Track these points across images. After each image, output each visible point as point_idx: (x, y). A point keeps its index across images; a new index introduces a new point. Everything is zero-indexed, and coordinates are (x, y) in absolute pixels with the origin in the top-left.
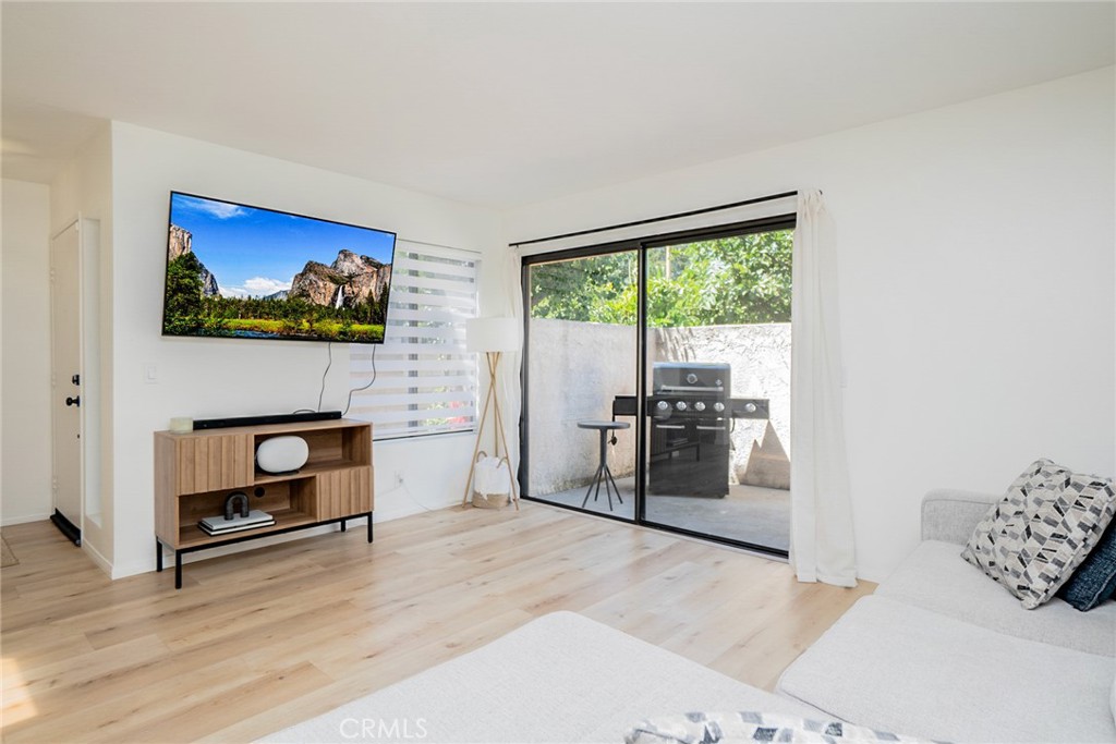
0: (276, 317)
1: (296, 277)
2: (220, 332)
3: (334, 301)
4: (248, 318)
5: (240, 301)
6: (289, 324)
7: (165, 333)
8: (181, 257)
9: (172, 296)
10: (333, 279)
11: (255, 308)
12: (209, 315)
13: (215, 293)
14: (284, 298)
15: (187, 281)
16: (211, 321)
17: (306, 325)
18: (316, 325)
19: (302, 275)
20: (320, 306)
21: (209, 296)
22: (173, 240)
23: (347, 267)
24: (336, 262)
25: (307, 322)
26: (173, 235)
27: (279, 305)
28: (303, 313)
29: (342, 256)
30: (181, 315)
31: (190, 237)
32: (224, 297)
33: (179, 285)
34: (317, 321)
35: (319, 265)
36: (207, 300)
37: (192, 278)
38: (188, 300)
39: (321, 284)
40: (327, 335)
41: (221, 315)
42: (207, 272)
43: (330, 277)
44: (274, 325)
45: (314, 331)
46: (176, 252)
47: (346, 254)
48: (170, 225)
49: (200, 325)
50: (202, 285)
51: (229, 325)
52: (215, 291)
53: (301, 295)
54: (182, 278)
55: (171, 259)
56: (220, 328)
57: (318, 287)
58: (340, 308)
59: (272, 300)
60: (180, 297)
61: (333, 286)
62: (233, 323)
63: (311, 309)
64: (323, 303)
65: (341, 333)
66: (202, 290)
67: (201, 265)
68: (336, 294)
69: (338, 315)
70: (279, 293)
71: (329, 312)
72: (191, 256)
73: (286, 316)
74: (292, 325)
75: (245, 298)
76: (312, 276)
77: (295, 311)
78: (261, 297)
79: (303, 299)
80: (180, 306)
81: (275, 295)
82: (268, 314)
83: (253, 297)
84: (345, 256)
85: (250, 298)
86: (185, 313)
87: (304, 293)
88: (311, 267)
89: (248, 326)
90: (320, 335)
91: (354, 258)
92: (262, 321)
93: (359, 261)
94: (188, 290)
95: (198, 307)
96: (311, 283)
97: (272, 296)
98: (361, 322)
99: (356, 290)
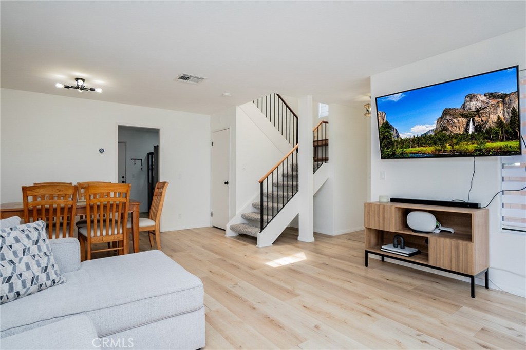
0: (430, 145)
1: (438, 120)
2: (403, 156)
3: (467, 130)
4: (415, 147)
5: (409, 139)
6: (437, 148)
7: (382, 158)
8: (383, 124)
9: (382, 141)
10: (464, 116)
11: (418, 141)
12: (397, 148)
13: (398, 137)
14: (433, 134)
15: (387, 134)
16: (399, 151)
17: (449, 148)
18: (456, 147)
19: (441, 118)
20: (457, 134)
21: (396, 139)
22: (379, 118)
23: (473, 105)
24: (464, 104)
25: (450, 145)
26: (379, 115)
27: (431, 138)
28: (446, 141)
29: (468, 99)
31: (385, 114)
32: (403, 138)
33: (384, 136)
34: (457, 144)
35: (451, 109)
36: (395, 141)
37: (388, 132)
38: (388, 142)
39: (455, 121)
40: (466, 152)
41: (402, 147)
42: (393, 128)
43: (460, 115)
44: (429, 149)
45: (455, 150)
46: (381, 122)
47: (471, 97)
48: (377, 112)
49: (394, 153)
50: (393, 134)
51: (406, 151)
52: (398, 136)
53: (443, 130)
54: (385, 133)
55: (380, 126)
56: (402, 153)
57: (454, 123)
58: (473, 134)
59: (426, 136)
60: (385, 141)
61: (464, 120)
62: (409, 150)
63: (451, 137)
64: (459, 132)
65: (476, 150)
66: (393, 136)
67: (391, 126)
68: (468, 125)
69: (472, 138)
70: (429, 131)
71: (465, 137)
72: (387, 123)
73: (435, 144)
74: (440, 148)
75: (412, 137)
76: (448, 117)
77: (440, 140)
78: (420, 135)
79: (444, 132)
80: (386, 145)
81: (427, 133)
82: (425, 144)
83: (416, 136)
84: (471, 98)
85: (414, 136)
86: (388, 148)
87: (444, 129)
88: (446, 112)
89: (415, 151)
90: (460, 153)
91: (479, 97)
92: (421, 148)
93: (483, 98)
94: (388, 138)
95: (392, 145)
96: (448, 122)
97: (425, 134)
98: (492, 140)
99: (484, 119)
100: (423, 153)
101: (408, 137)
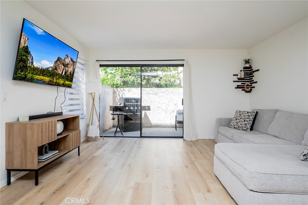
0: (48, 77)
1: (55, 62)
2: (31, 80)
3: (63, 72)
4: (40, 76)
5: (39, 68)
8: (24, 47)
9: (18, 63)
10: (63, 65)
11: (43, 72)
12: (29, 73)
13: (32, 64)
14: (50, 69)
15: (24, 57)
16: (29, 76)
18: (57, 80)
19: (56, 61)
20: (59, 74)
21: (30, 65)
22: (22, 39)
23: (67, 61)
24: (65, 59)
25: (55, 79)
26: (22, 37)
27: (49, 72)
28: (55, 76)
30: (20, 72)
31: (28, 39)
32: (35, 66)
33: (22, 59)
35: (61, 58)
36: (29, 66)
37: (26, 56)
38: (24, 66)
39: (60, 66)
40: (59, 84)
41: (33, 73)
42: (31, 55)
43: (63, 63)
44: (47, 79)
45: (56, 82)
46: (22, 44)
48: (22, 33)
49: (26, 77)
50: (29, 60)
51: (35, 78)
52: (32, 63)
55: (21, 47)
56: (32, 78)
58: (64, 75)
60: (21, 64)
61: (63, 67)
63: (57, 75)
65: (63, 84)
66: (29, 62)
67: (30, 52)
68: (63, 70)
69: (63, 77)
70: (50, 67)
71: (61, 77)
72: (27, 48)
73: (50, 76)
74: (51, 79)
75: (41, 68)
76: (59, 62)
77: (53, 74)
78: (45, 68)
80: (21, 68)
82: (46, 75)
84: (67, 57)
85: (42, 68)
86: (22, 71)
87: (56, 69)
88: (59, 59)
89: (40, 79)
90: (58, 84)
91: (69, 57)
92: (44, 77)
93: (70, 59)
94: (25, 61)
95: (26, 69)
96: (58, 65)
97: (48, 68)
98: (68, 81)
99: (68, 69)
100: (44, 81)
101: (39, 67)
